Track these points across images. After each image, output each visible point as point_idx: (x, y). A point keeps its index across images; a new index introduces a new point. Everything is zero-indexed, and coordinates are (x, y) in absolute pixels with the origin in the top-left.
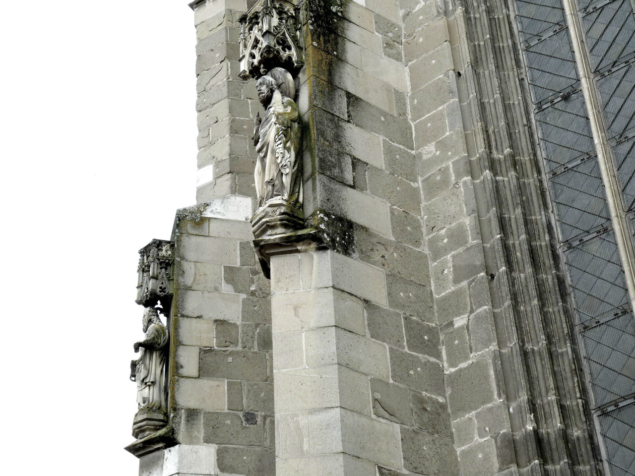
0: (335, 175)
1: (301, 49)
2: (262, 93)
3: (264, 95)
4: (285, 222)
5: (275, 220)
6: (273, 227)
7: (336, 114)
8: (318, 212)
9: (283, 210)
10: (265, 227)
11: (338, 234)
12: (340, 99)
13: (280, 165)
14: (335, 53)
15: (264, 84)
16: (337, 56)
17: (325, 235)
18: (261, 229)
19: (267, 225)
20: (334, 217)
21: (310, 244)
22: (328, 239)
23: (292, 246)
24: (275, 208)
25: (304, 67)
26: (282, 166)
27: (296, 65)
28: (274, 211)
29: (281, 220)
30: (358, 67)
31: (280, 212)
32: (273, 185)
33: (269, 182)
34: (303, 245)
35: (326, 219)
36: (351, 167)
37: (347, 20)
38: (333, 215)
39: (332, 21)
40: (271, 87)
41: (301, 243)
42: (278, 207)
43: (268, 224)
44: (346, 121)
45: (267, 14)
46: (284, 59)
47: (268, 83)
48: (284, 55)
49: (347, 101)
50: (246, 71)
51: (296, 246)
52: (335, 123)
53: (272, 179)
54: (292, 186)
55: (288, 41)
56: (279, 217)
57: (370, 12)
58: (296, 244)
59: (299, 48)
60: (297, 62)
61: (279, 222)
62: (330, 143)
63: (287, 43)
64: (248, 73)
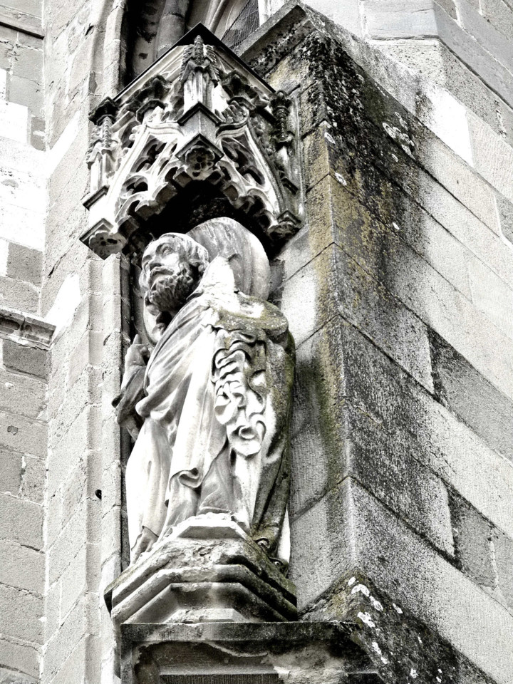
0: (403, 508)
1: (294, 190)
2: (164, 272)
3: (169, 277)
4: (238, 586)
5: (203, 577)
6: (194, 599)
7: (401, 363)
8: (352, 581)
9: (233, 548)
10: (167, 595)
11: (413, 659)
12: (411, 336)
13: (230, 429)
14: (396, 226)
15: (171, 250)
16: (401, 234)
17: (375, 645)
18: (149, 604)
19: (172, 589)
20: (400, 611)
21: (320, 664)
22: (385, 661)
23: (256, 662)
24: (207, 543)
25: (301, 234)
26: (236, 433)
27: (274, 223)
28: (200, 552)
29: (225, 578)
30: (459, 287)
31: (223, 556)
32: (198, 492)
33: (184, 477)
34: (298, 663)
35: (376, 604)
36: (447, 510)
37: (427, 172)
38: (399, 606)
39: (386, 153)
40: (193, 261)
41: (291, 657)
42: (218, 541)
43: (176, 585)
44: (430, 394)
45: (198, 70)
46: (242, 194)
47: (186, 248)
48: (245, 186)
49: (432, 350)
50: (109, 224)
51: (271, 666)
52: (398, 383)
53: (195, 472)
54: (263, 503)
55: (253, 160)
56: (219, 567)
57: (487, 186)
58: (272, 658)
59: (288, 187)
60: (280, 217)
61: (216, 585)
62: (385, 423)
63: (251, 163)
64: (114, 230)
